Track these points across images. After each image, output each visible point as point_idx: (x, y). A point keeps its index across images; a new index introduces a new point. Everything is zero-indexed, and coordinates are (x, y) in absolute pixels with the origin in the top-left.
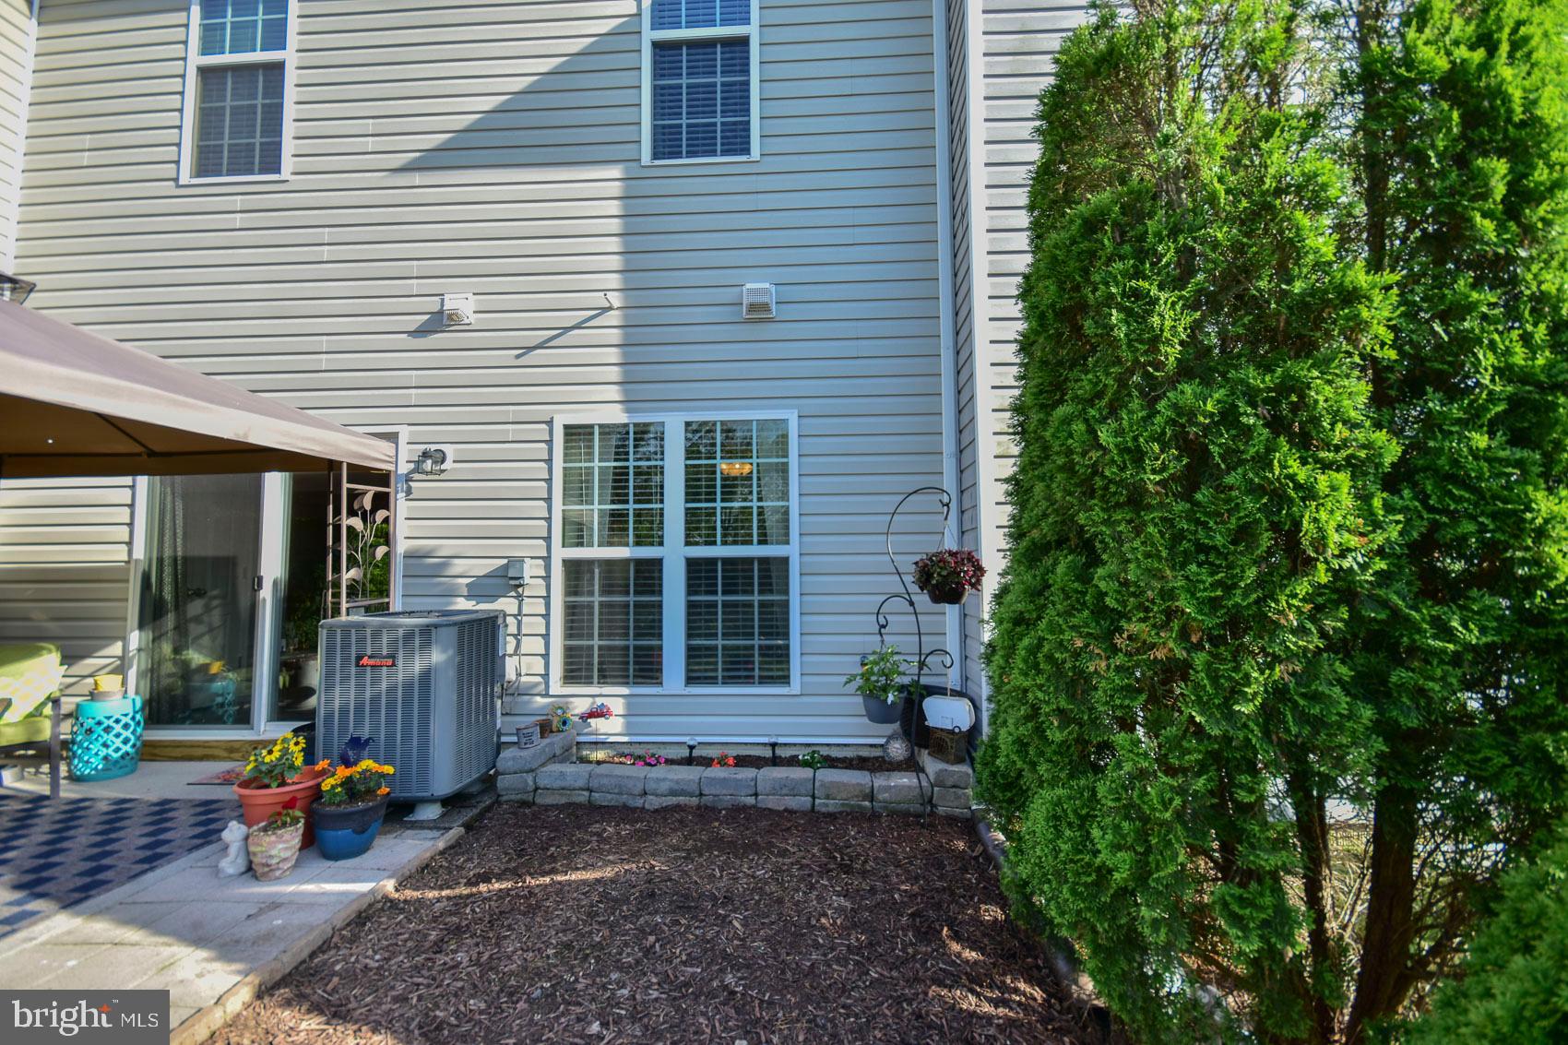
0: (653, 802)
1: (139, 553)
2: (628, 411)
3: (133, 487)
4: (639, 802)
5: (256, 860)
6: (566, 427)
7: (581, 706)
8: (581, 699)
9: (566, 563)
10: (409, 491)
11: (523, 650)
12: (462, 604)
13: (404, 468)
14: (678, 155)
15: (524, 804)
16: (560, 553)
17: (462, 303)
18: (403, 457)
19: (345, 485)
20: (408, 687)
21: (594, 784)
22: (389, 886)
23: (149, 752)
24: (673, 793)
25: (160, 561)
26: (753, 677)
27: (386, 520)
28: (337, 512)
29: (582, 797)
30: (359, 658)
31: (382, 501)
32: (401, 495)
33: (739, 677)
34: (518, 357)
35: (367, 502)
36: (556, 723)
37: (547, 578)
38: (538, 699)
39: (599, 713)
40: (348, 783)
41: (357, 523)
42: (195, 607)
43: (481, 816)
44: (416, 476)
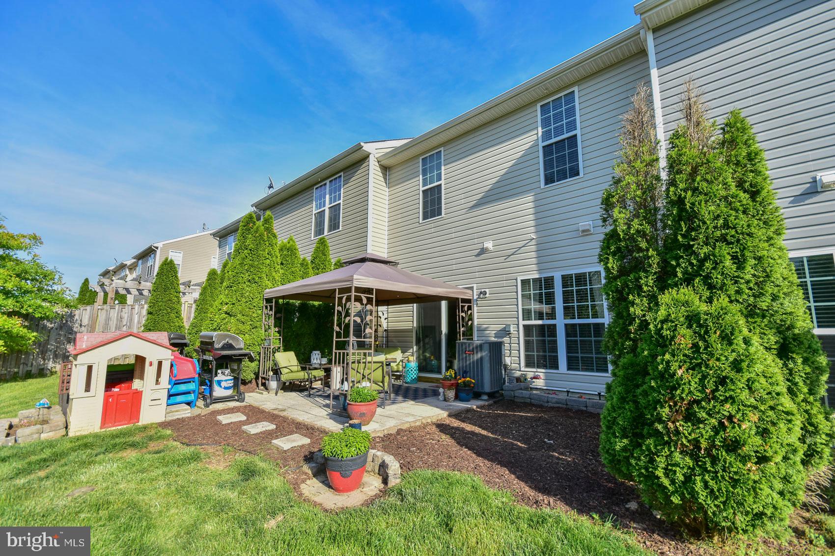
0: (550, 405)
1: (415, 325)
2: (539, 273)
3: (413, 306)
4: (546, 405)
5: (446, 396)
6: (521, 280)
7: (530, 375)
8: (530, 372)
9: (524, 326)
10: (477, 305)
11: (512, 355)
12: (493, 339)
13: (475, 297)
14: (554, 182)
15: (511, 400)
16: (522, 323)
17: (489, 245)
18: (475, 294)
19: (461, 304)
20: (477, 360)
21: (532, 397)
22: (475, 407)
23: (419, 379)
24: (557, 403)
25: (419, 327)
26: (594, 369)
27: (471, 313)
28: (459, 312)
29: (528, 401)
30: (465, 351)
31: (470, 308)
32: (475, 306)
33: (588, 369)
34: (505, 259)
35: (466, 309)
36: (522, 379)
37: (518, 331)
38: (518, 372)
39: (536, 378)
40: (464, 382)
41: (463, 314)
42: (427, 340)
43: (499, 401)
44: (479, 300)
